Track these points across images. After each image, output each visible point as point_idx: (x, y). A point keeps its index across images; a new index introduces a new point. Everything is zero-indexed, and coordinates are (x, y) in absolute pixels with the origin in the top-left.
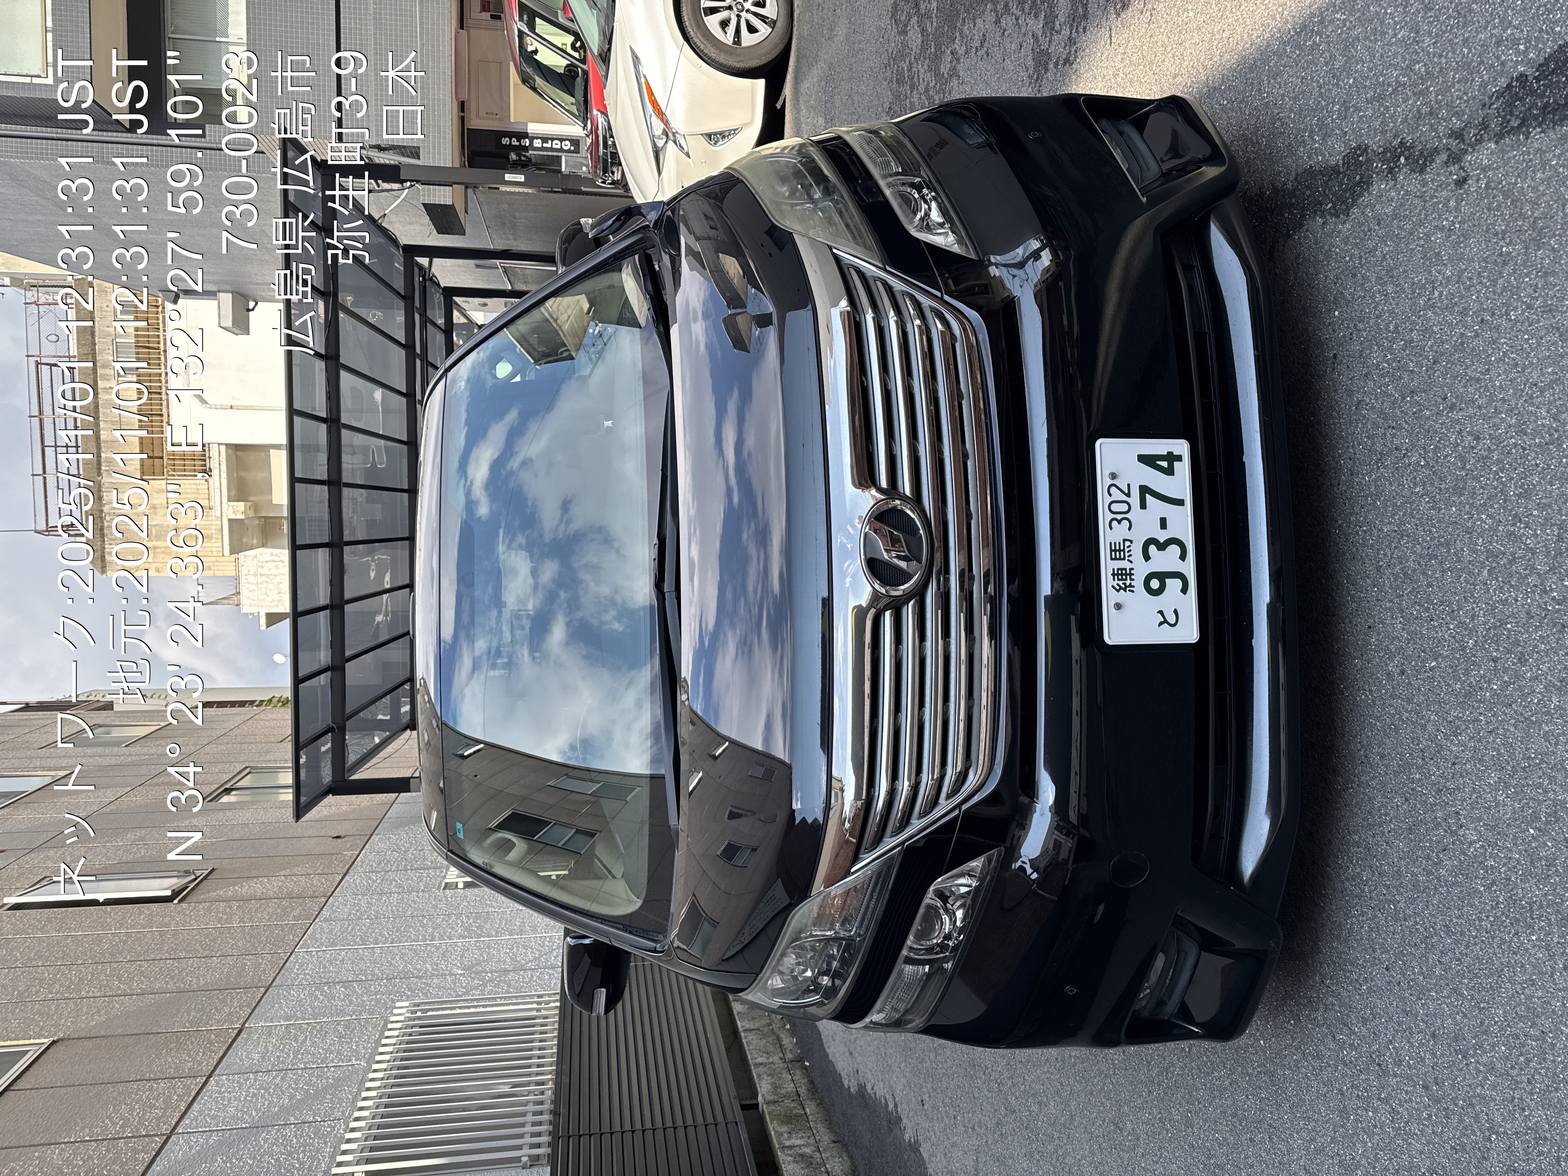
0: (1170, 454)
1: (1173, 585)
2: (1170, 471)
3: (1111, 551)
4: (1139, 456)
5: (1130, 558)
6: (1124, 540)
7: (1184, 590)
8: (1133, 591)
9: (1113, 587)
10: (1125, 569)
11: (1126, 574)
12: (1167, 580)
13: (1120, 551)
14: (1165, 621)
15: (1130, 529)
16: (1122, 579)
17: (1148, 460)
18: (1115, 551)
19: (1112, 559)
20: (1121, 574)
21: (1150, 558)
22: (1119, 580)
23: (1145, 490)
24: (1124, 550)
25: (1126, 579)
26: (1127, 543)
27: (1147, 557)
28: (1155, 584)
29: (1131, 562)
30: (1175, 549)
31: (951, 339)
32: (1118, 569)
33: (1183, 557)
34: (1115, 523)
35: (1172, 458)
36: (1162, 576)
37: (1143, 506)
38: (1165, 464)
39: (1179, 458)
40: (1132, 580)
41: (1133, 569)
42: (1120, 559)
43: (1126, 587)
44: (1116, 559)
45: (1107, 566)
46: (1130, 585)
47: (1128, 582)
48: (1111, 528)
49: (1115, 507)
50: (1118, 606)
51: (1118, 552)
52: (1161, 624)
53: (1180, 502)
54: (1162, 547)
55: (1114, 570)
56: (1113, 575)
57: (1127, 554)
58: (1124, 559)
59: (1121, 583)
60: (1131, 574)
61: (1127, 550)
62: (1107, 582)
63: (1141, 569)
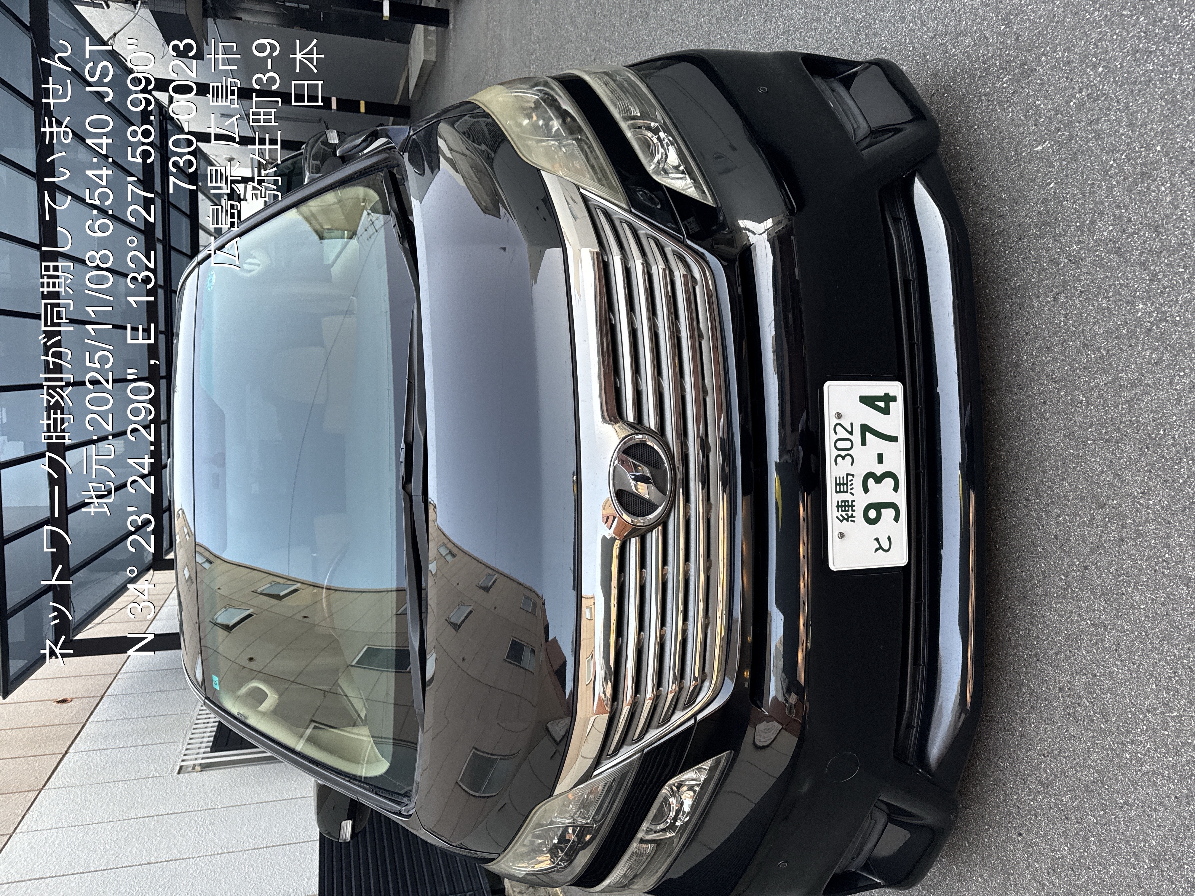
0: (887, 394)
1: (888, 514)
2: (886, 411)
3: (836, 485)
4: (861, 397)
5: (852, 491)
6: (848, 475)
7: (896, 519)
8: (854, 521)
9: (837, 517)
10: (848, 501)
11: (848, 506)
12: (882, 510)
13: (843, 484)
14: (881, 548)
15: (852, 464)
16: (845, 511)
17: (868, 401)
18: (840, 484)
19: (837, 492)
20: (845, 506)
21: (868, 490)
22: (842, 511)
23: (865, 428)
24: (847, 484)
25: (848, 511)
26: (850, 478)
28: (872, 514)
29: (853, 494)
30: (889, 482)
31: (692, 282)
32: (842, 502)
33: (896, 489)
34: (839, 459)
35: (888, 398)
36: (878, 507)
37: (864, 443)
38: (882, 404)
39: (894, 399)
40: (853, 511)
41: (853, 501)
42: (844, 492)
43: (848, 517)
44: (840, 492)
45: (833, 498)
46: (852, 516)
47: (850, 513)
48: (836, 464)
49: (840, 445)
50: (842, 535)
52: (877, 550)
53: (894, 439)
54: (879, 480)
55: (838, 502)
56: (838, 507)
57: (849, 488)
59: (844, 514)
60: (853, 506)
62: (832, 513)
63: (861, 501)
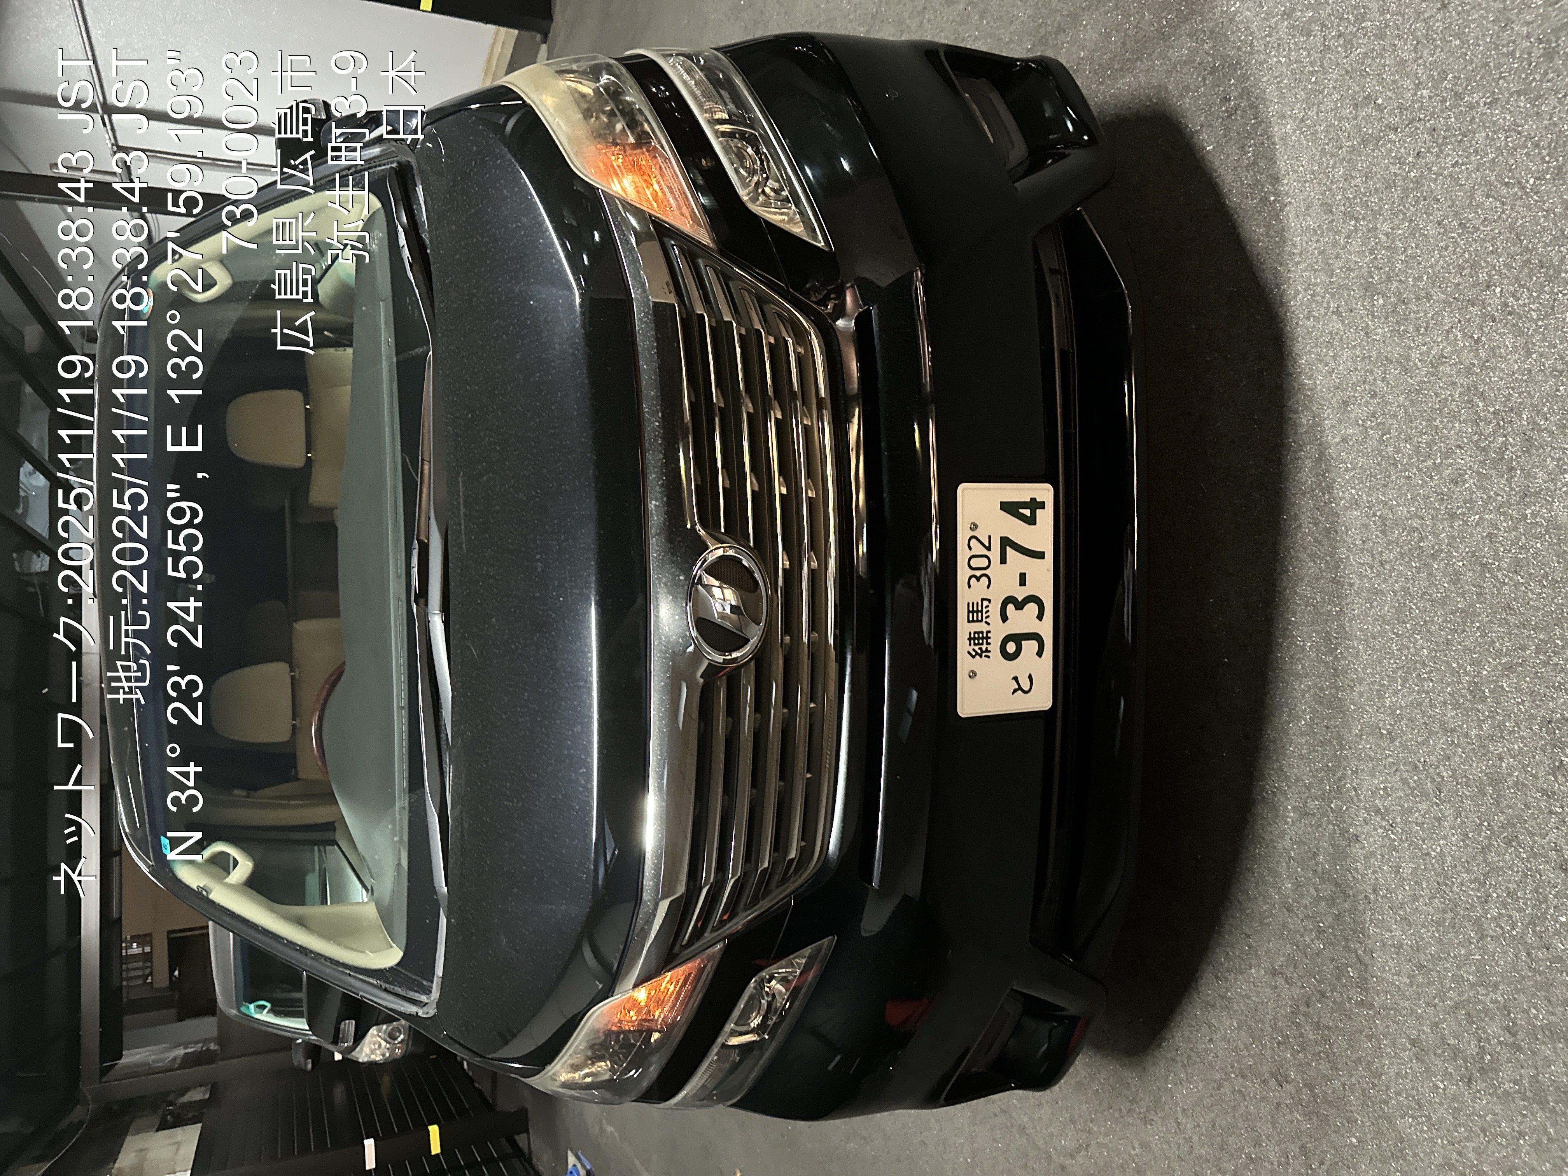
0: (1033, 500)
1: (1029, 647)
2: (1031, 521)
3: (969, 612)
4: (1001, 503)
5: (988, 620)
6: (983, 600)
7: (1040, 653)
8: (989, 657)
9: (969, 653)
10: (982, 633)
11: (983, 638)
12: (1023, 642)
13: (977, 611)
14: (1020, 688)
15: (988, 587)
16: (979, 644)
17: (1010, 508)
18: (973, 612)
19: (969, 621)
20: (979, 638)
21: (1007, 619)
22: (975, 644)
23: (1006, 542)
24: (981, 612)
25: (982, 644)
26: (985, 603)
27: (1004, 618)
28: (1011, 647)
29: (988, 624)
30: (1032, 608)
32: (975, 633)
33: (1040, 617)
34: (973, 580)
35: (1035, 505)
36: (1018, 639)
37: (1003, 560)
38: (1027, 512)
39: (1042, 505)
40: (988, 644)
41: (988, 632)
42: (978, 621)
43: (982, 652)
44: (973, 621)
45: (964, 629)
46: (987, 651)
47: (984, 647)
48: (969, 586)
49: (975, 563)
50: (973, 675)
51: (976, 613)
52: (1015, 691)
53: (1040, 555)
54: (1020, 605)
55: (970, 633)
56: (970, 639)
57: (984, 615)
58: (981, 621)
59: (976, 648)
60: (988, 638)
61: (984, 610)
62: (963, 646)
63: (998, 631)
